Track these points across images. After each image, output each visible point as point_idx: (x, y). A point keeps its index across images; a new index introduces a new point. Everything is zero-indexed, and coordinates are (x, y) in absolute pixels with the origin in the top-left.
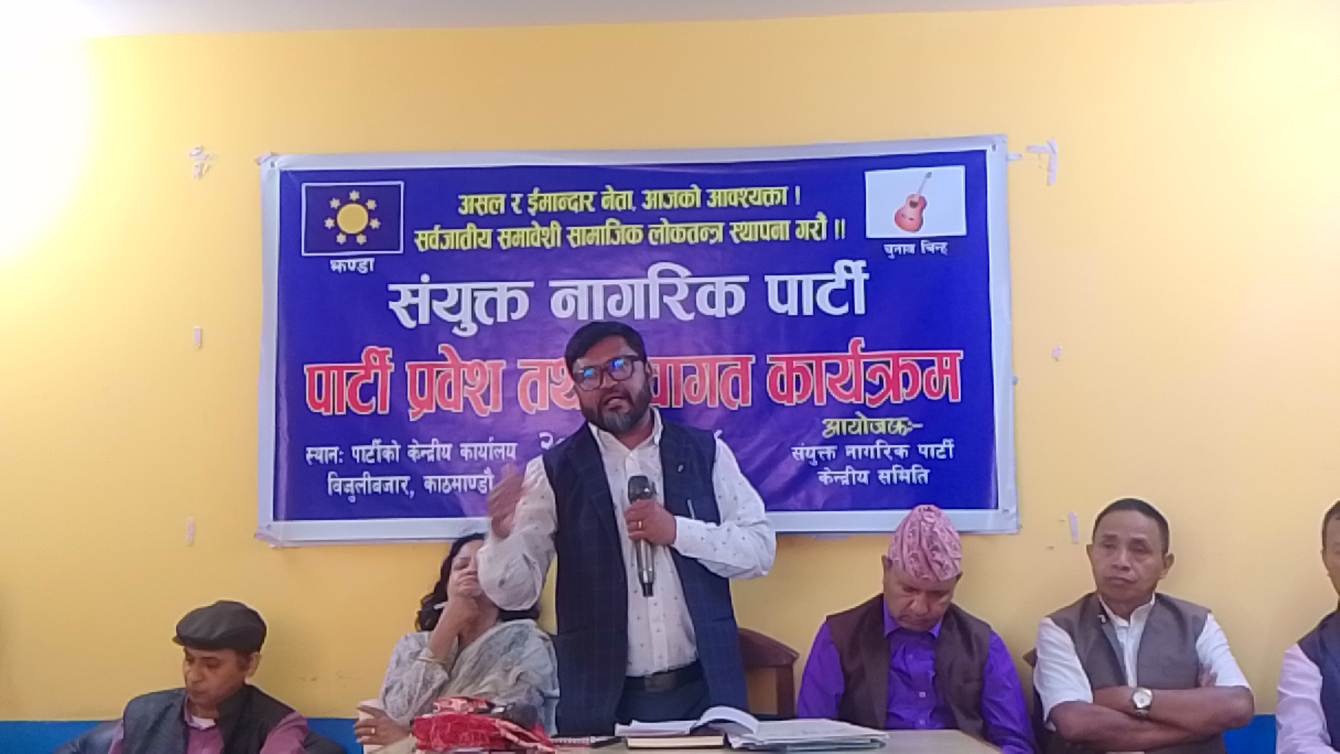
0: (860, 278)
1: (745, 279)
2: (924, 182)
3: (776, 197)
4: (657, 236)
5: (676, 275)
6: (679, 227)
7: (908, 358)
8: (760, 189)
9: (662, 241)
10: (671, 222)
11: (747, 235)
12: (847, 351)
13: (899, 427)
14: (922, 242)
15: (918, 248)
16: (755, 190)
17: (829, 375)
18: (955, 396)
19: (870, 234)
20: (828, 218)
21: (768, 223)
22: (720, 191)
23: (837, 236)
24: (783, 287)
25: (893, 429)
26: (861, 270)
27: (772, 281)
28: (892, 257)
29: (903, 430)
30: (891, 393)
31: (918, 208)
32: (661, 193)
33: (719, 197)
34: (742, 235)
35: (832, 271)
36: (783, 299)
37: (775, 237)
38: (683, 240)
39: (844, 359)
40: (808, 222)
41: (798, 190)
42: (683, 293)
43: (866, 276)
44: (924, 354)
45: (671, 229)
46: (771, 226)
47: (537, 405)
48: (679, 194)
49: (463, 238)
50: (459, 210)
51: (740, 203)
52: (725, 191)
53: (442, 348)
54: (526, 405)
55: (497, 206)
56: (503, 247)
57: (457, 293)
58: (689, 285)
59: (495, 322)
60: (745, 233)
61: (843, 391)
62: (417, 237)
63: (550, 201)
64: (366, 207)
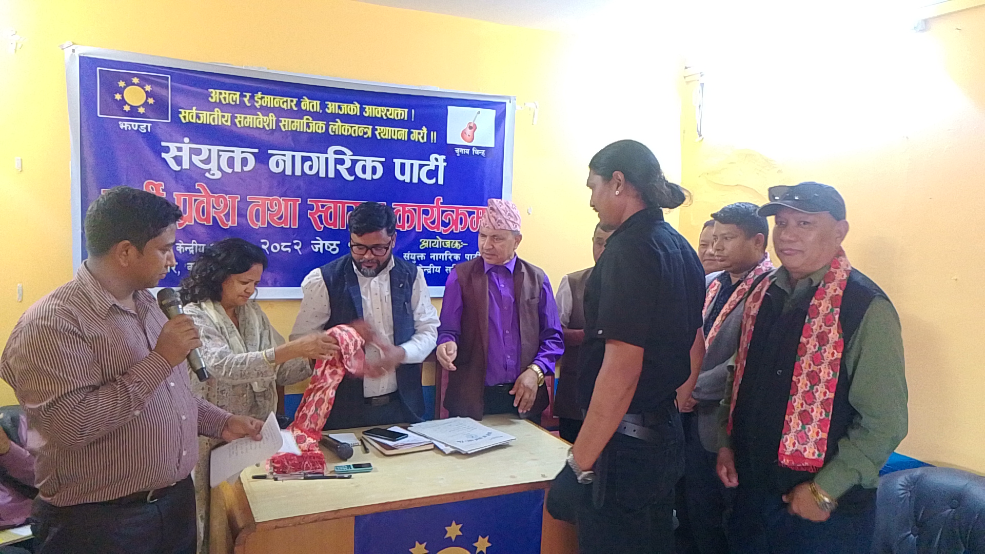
0: (442, 165)
1: (383, 160)
2: (476, 117)
3: (401, 114)
4: (334, 130)
5: (344, 153)
6: (347, 126)
7: (463, 209)
8: (393, 109)
9: (337, 133)
10: (342, 122)
11: (385, 135)
12: (433, 203)
13: (457, 244)
14: (474, 148)
15: (471, 151)
16: (390, 109)
17: (424, 216)
19: (449, 142)
20: (428, 130)
21: (396, 129)
22: (371, 107)
23: (432, 142)
24: (403, 165)
25: (453, 246)
26: (443, 161)
27: (398, 162)
28: (458, 155)
30: (454, 227)
31: (473, 130)
32: (337, 104)
33: (371, 111)
34: (382, 134)
35: (429, 160)
36: (403, 173)
37: (400, 138)
38: (349, 134)
39: (432, 208)
40: (417, 131)
41: (413, 111)
42: (348, 164)
43: (445, 164)
44: (471, 208)
45: (342, 126)
46: (398, 131)
47: (259, 224)
48: (347, 106)
49: (212, 117)
50: (210, 99)
51: (382, 115)
52: (374, 107)
53: (198, 185)
54: (253, 223)
55: (234, 99)
56: (239, 126)
57: (208, 151)
58: (352, 160)
59: (233, 171)
60: (384, 133)
61: (430, 224)
62: (180, 113)
63: (269, 100)
64: (144, 89)
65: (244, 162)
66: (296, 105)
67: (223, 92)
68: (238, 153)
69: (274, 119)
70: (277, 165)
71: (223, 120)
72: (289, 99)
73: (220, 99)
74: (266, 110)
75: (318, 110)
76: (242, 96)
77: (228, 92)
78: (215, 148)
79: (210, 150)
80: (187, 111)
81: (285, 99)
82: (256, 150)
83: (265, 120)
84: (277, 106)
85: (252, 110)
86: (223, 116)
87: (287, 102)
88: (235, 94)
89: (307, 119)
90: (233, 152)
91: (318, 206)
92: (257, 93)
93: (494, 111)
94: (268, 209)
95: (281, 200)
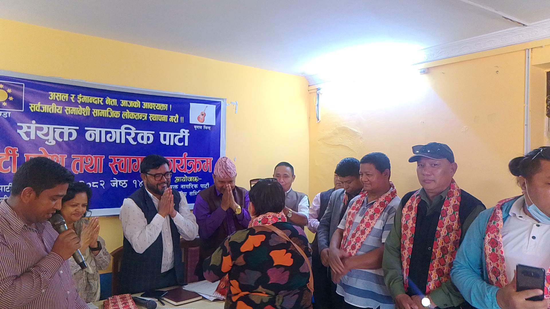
0: (187, 135)
1: (153, 132)
2: (205, 109)
3: (164, 107)
4: (125, 116)
5: (131, 129)
6: (133, 113)
7: (199, 159)
8: (159, 104)
9: (127, 118)
10: (130, 111)
11: (154, 119)
12: (182, 156)
13: (196, 179)
15: (203, 127)
16: (158, 104)
17: (177, 163)
18: (210, 171)
19: (190, 122)
20: (179, 116)
21: (161, 116)
22: (147, 103)
23: (181, 122)
24: (165, 136)
25: (194, 180)
26: (187, 133)
27: (162, 134)
28: (196, 129)
29: (196, 180)
30: (194, 169)
31: (204, 116)
32: (127, 101)
33: (147, 105)
34: (153, 118)
35: (179, 132)
36: (165, 139)
37: (163, 120)
38: (134, 118)
39: (181, 159)
40: (173, 116)
41: (171, 106)
42: (133, 135)
43: (189, 134)
44: (203, 159)
45: (130, 114)
46: (162, 116)
47: (79, 171)
48: (133, 102)
49: (50, 108)
50: (49, 98)
51: (153, 108)
52: (148, 103)
53: (40, 149)
54: (75, 171)
55: (65, 98)
56: (67, 114)
57: (47, 129)
58: (135, 133)
59: (63, 141)
60: (154, 118)
61: (181, 168)
62: (30, 106)
63: (86, 99)
64: (7, 92)
65: (70, 135)
66: (103, 102)
67: (58, 94)
68: (66, 129)
69: (89, 109)
70: (91, 136)
71: (57, 110)
72: (98, 98)
73: (56, 98)
74: (84, 105)
75: (116, 105)
76: (69, 96)
77: (61, 94)
78: (52, 127)
79: (49, 128)
80: (35, 105)
81: (96, 98)
82: (78, 128)
83: (83, 110)
84: (91, 102)
85: (76, 104)
86: (57, 108)
87: (97, 100)
88: (65, 95)
89: (109, 110)
90: (63, 129)
91: (115, 160)
92: (79, 94)
93: (215, 106)
94: (85, 163)
95: (93, 157)
